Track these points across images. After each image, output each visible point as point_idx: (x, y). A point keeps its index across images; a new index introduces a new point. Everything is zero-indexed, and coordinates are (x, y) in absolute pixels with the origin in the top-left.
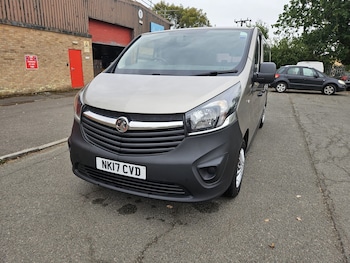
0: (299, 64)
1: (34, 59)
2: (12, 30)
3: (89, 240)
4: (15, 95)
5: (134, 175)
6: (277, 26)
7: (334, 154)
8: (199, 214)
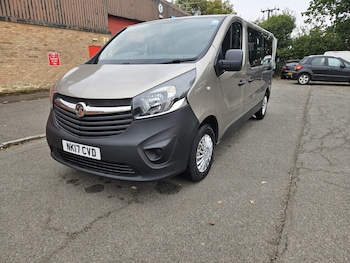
0: (327, 54)
1: (57, 56)
2: (35, 29)
3: (50, 211)
4: (39, 90)
5: (91, 156)
6: (308, 14)
7: (326, 144)
8: (158, 194)
